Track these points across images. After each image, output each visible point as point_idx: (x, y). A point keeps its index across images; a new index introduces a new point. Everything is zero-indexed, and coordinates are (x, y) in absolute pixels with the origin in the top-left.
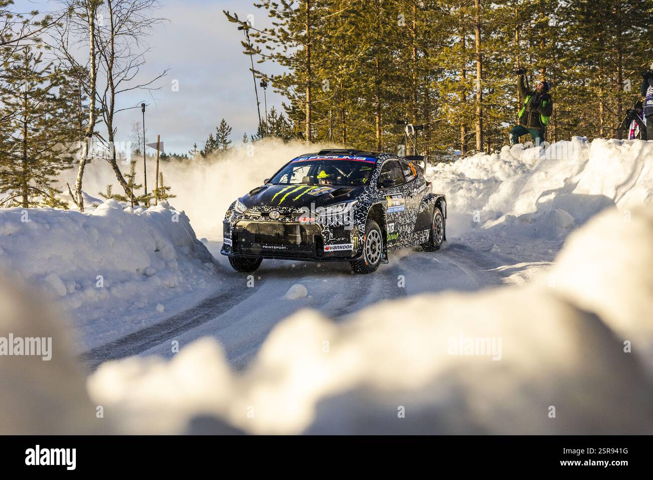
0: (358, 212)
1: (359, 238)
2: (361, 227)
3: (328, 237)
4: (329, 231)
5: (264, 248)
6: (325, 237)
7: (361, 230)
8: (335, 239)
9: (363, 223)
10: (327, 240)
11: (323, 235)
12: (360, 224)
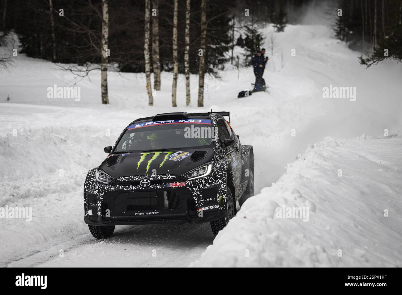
0: (218, 172)
1: (223, 196)
2: (223, 186)
3: (198, 199)
4: (199, 193)
5: (137, 215)
6: (196, 199)
7: (224, 188)
8: (204, 200)
9: (224, 182)
10: (198, 201)
11: (194, 198)
12: (222, 183)
